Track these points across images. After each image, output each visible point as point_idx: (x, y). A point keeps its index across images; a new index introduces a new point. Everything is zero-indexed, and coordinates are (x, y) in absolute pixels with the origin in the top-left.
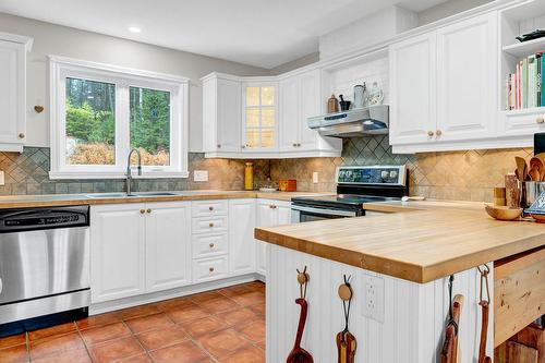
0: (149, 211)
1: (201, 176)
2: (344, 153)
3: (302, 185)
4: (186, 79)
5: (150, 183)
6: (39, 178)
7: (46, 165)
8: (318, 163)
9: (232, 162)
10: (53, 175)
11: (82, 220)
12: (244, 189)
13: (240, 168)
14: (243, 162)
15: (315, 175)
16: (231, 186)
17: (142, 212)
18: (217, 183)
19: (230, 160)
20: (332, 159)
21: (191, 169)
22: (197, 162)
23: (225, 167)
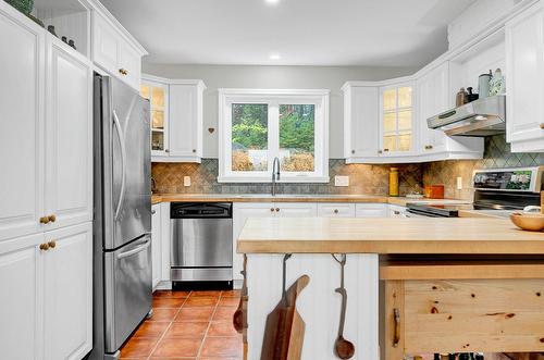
0: (278, 210)
1: (341, 181)
2: (486, 154)
3: (448, 191)
4: (327, 91)
5: (294, 187)
6: (211, 181)
7: (216, 172)
8: (462, 167)
9: (377, 168)
10: (220, 180)
11: (226, 213)
12: (389, 195)
13: (384, 173)
14: (388, 167)
15: (459, 180)
16: (374, 192)
17: (272, 210)
18: (359, 188)
19: (373, 165)
20: (474, 161)
21: (332, 173)
22: (338, 168)
23: (368, 173)
